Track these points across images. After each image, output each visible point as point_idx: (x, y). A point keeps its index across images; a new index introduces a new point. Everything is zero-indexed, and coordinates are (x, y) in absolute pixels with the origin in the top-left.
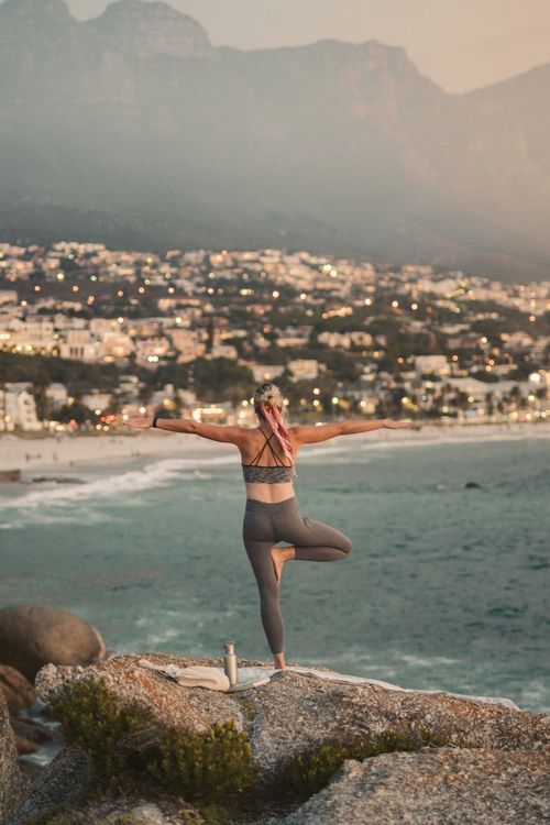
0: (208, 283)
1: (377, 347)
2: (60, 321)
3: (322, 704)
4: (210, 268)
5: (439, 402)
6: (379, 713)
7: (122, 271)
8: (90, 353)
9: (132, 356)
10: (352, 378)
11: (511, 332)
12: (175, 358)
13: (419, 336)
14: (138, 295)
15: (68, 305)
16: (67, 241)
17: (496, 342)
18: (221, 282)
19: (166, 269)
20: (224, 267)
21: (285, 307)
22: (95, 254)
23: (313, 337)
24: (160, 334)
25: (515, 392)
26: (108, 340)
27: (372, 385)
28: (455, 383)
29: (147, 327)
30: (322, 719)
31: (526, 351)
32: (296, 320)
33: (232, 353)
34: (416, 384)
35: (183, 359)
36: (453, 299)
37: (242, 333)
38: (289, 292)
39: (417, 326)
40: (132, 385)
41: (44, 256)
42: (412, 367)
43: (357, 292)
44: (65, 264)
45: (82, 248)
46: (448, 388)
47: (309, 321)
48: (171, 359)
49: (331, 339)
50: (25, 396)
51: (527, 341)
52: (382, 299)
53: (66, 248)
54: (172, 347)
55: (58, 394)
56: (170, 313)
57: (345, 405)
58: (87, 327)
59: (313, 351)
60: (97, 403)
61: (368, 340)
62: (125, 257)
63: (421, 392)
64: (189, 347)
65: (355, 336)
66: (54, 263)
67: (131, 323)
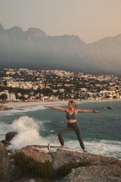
0: (45, 76)
1: (74, 87)
2: (20, 82)
3: (67, 156)
4: (46, 73)
5: (85, 96)
6: (78, 158)
7: (31, 74)
8: (25, 87)
9: (32, 88)
10: (70, 92)
11: (97, 84)
12: (40, 88)
13: (81, 85)
14: (33, 78)
15: (21, 79)
16: (21, 68)
17: (94, 86)
18: (48, 75)
19: (38, 73)
20: (48, 73)
21: (59, 80)
22: (26, 70)
23: (63, 85)
24: (37, 84)
25: (98, 94)
26: (28, 85)
27: (73, 93)
28: (88, 93)
29: (35, 83)
30: (67, 159)
31: (99, 87)
32: (60, 82)
33: (49, 87)
34: (81, 93)
35: (41, 88)
36: (87, 78)
37: (51, 84)
38: (59, 77)
39: (81, 83)
40: (32, 93)
41: (17, 71)
42: (80, 90)
43: (71, 77)
44: (21, 72)
45: (24, 70)
46: (86, 94)
47: (63, 82)
48: (39, 88)
49: (66, 85)
50: (14, 95)
51: (100, 85)
52: (75, 78)
53: (21, 69)
54: (39, 87)
55: (20, 94)
56: (39, 81)
57: (69, 96)
58: (25, 83)
59: (63, 87)
60: (26, 96)
61: (72, 85)
62: (31, 71)
63: (82, 94)
64: (42, 86)
65: (70, 85)
66: (19, 72)
67: (32, 82)
